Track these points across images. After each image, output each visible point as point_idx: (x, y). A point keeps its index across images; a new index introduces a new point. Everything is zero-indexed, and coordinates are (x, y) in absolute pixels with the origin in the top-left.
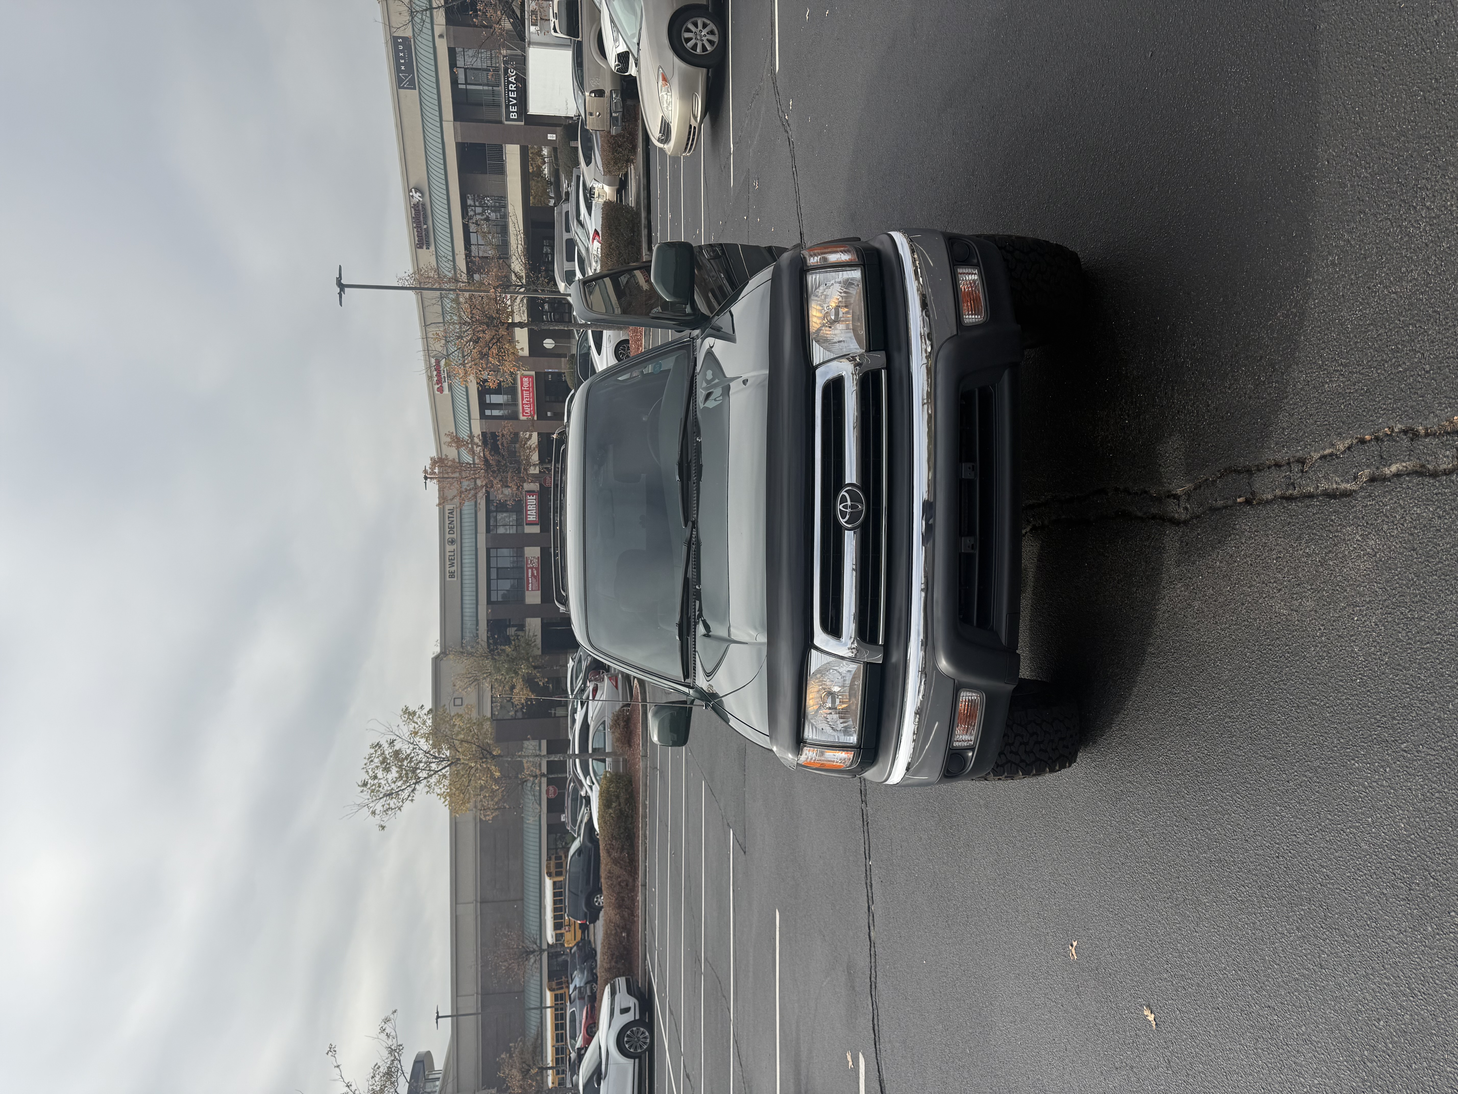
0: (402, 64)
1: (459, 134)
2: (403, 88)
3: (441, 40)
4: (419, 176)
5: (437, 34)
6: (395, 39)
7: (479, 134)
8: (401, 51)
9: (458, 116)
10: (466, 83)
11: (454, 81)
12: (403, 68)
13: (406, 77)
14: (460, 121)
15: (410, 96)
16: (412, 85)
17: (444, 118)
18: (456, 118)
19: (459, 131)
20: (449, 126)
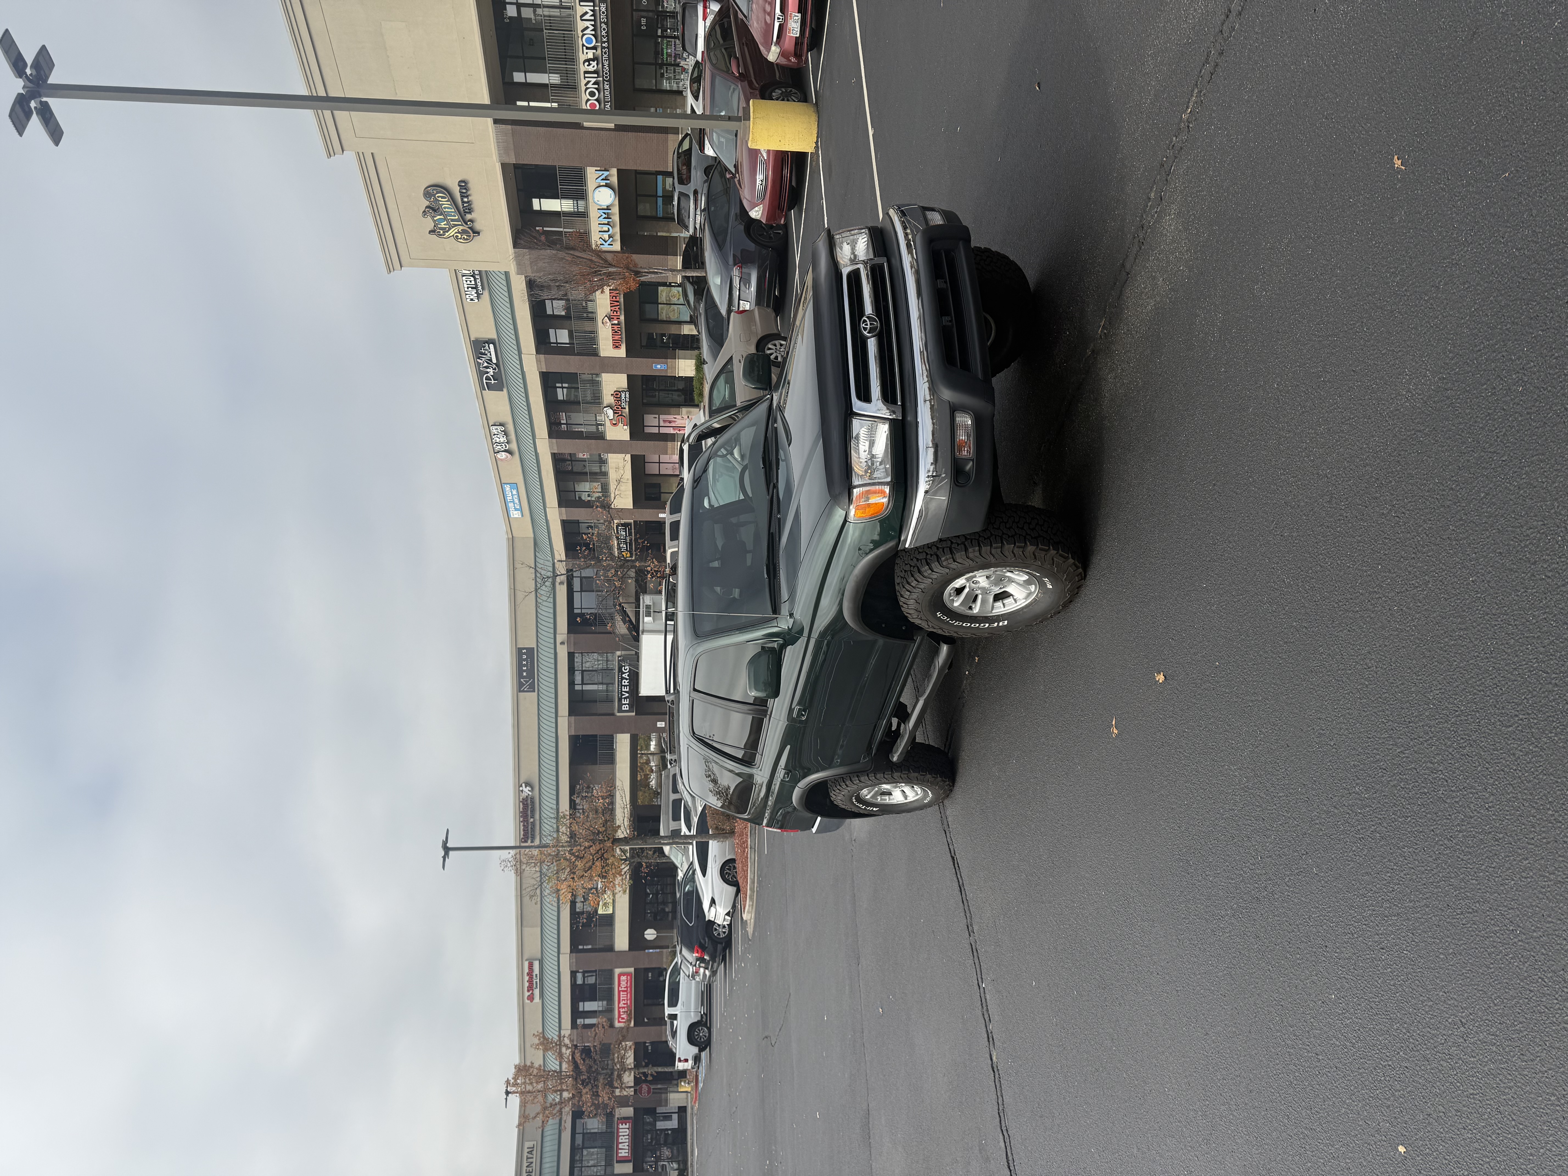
0: (525, 671)
1: (573, 728)
2: (523, 691)
3: (562, 646)
4: (530, 770)
5: (559, 641)
6: (519, 651)
7: (591, 726)
8: (524, 660)
9: (572, 712)
10: (583, 684)
11: (571, 683)
12: (525, 674)
13: (527, 682)
14: (575, 716)
15: (530, 698)
16: (532, 688)
17: (559, 714)
18: (571, 713)
19: (573, 725)
20: (564, 721)
